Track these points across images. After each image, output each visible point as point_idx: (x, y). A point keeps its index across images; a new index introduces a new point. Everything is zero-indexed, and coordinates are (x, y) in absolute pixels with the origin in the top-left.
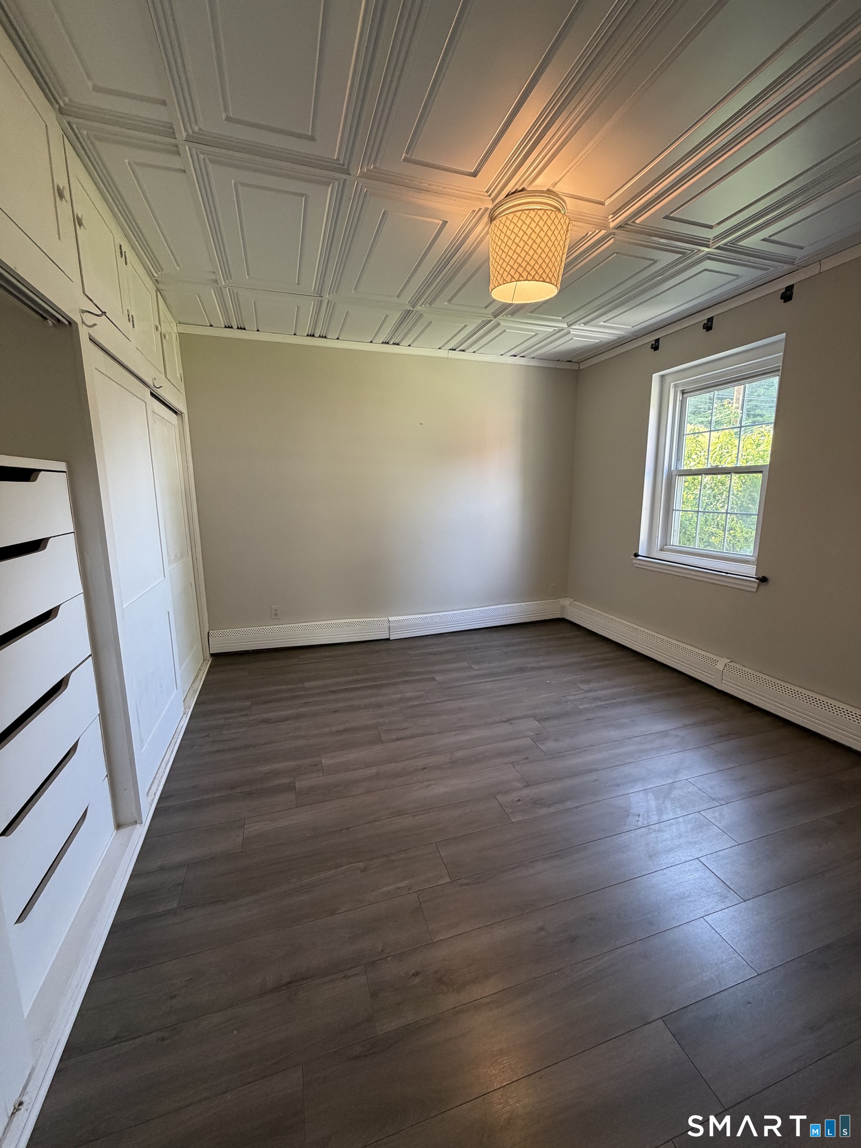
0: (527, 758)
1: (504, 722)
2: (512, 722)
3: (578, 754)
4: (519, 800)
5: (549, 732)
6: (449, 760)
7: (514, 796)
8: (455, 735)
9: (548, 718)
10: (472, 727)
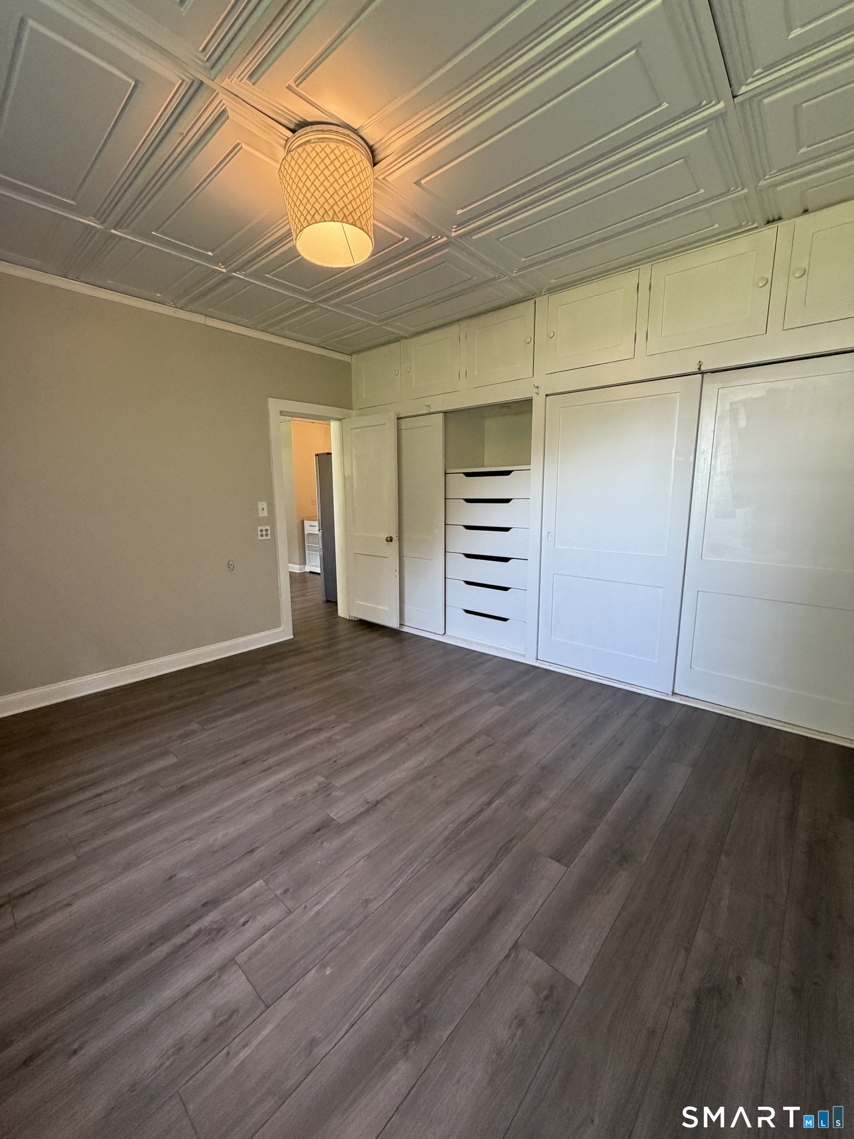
0: (335, 761)
1: (378, 802)
2: (367, 806)
3: (279, 783)
4: (333, 727)
5: (312, 803)
6: (406, 738)
7: (337, 729)
8: (422, 763)
9: (318, 830)
10: (413, 780)
